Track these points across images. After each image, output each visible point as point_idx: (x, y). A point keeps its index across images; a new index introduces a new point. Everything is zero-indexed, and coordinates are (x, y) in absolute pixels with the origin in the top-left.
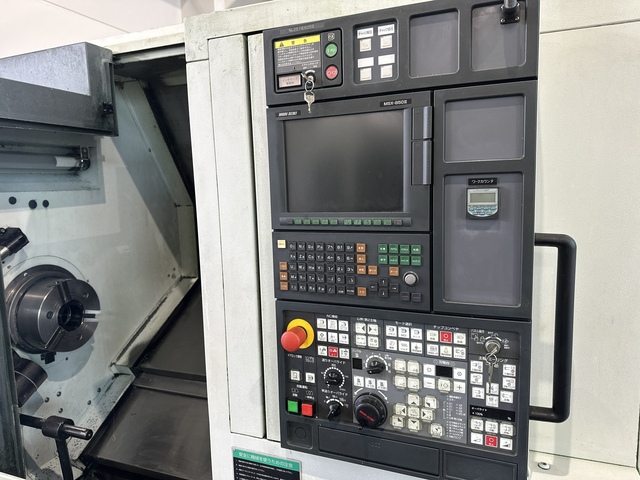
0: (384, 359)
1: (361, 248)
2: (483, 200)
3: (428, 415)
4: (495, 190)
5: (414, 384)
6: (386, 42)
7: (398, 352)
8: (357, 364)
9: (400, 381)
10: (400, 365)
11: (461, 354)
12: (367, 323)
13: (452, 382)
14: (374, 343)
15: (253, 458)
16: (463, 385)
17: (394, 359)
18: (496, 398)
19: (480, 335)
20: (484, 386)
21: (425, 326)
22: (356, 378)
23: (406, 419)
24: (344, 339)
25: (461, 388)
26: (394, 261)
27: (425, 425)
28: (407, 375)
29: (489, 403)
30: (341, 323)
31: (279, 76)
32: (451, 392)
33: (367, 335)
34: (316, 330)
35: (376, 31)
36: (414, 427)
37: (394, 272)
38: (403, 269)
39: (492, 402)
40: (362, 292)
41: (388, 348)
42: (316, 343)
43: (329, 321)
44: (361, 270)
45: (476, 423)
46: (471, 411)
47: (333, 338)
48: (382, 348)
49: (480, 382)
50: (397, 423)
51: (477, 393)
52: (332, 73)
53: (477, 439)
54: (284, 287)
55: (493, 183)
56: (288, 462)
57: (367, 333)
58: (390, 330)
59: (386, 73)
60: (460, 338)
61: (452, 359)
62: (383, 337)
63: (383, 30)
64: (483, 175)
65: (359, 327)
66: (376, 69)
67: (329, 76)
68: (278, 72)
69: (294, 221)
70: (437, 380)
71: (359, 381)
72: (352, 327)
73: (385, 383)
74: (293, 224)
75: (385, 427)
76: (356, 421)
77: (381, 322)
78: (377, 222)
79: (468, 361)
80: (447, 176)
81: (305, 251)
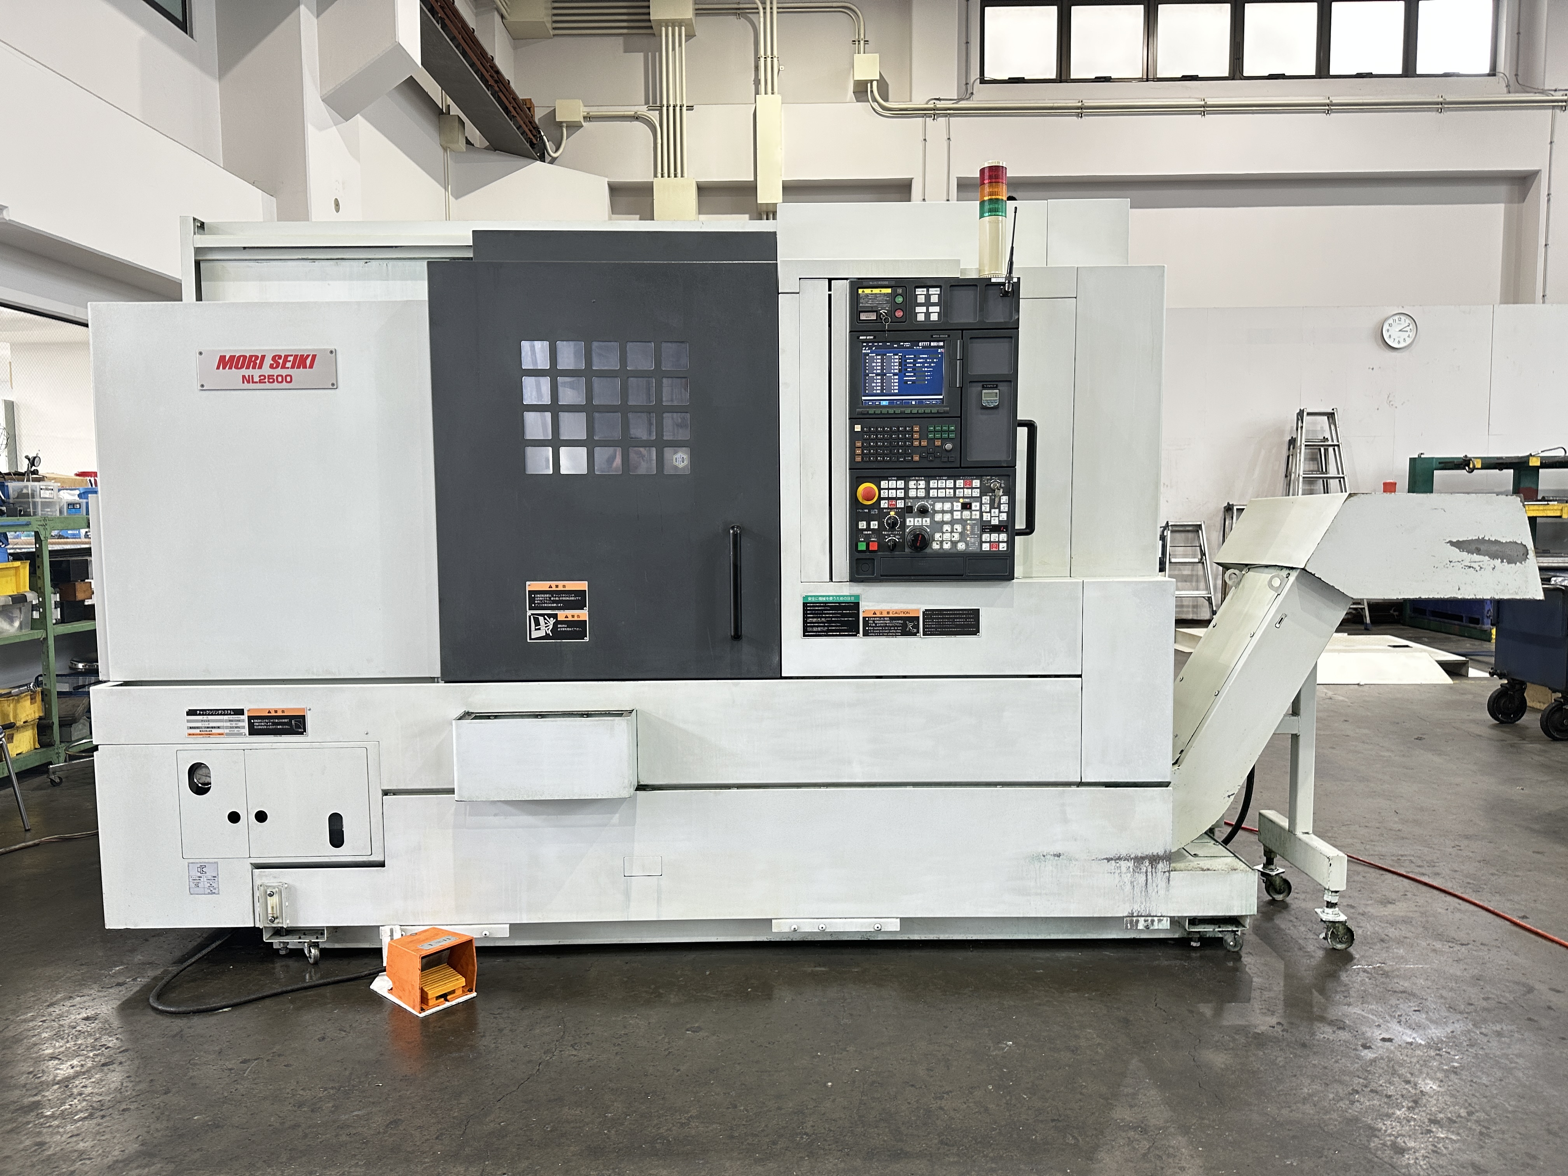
0: (928, 504)
1: (916, 429)
2: (990, 397)
3: (956, 537)
4: (997, 391)
5: (947, 517)
6: (934, 299)
7: (938, 497)
8: (909, 510)
9: (938, 517)
10: (938, 506)
11: (976, 493)
12: (917, 481)
13: (971, 512)
14: (922, 493)
15: (821, 599)
16: (978, 513)
17: (934, 503)
18: (997, 518)
19: (988, 480)
20: (990, 512)
21: (955, 477)
22: (908, 520)
23: (942, 542)
24: (901, 494)
25: (976, 515)
26: (938, 436)
27: (955, 544)
28: (943, 512)
29: (993, 523)
30: (899, 482)
31: (860, 312)
32: (971, 519)
33: (917, 489)
34: (880, 489)
35: (928, 291)
36: (947, 546)
37: (938, 443)
38: (944, 441)
39: (995, 522)
40: (916, 458)
41: (931, 496)
42: (880, 499)
43: (890, 482)
44: (916, 443)
45: (986, 537)
46: (983, 529)
47: (892, 494)
48: (927, 496)
49: (988, 510)
50: (936, 546)
51: (986, 517)
52: (899, 314)
53: (986, 547)
54: (859, 459)
55: (996, 388)
56: (851, 596)
57: (917, 488)
58: (933, 484)
59: (934, 317)
60: (976, 483)
61: (972, 497)
62: (928, 489)
63: (932, 291)
64: (990, 382)
65: (912, 484)
66: (928, 314)
67: (896, 314)
68: (859, 310)
69: (868, 412)
70: (962, 513)
71: (910, 521)
72: (906, 484)
73: (928, 520)
74: (868, 413)
75: (928, 550)
76: (907, 550)
77: (927, 479)
78: (928, 410)
79: (981, 497)
80: (970, 382)
81: (876, 433)
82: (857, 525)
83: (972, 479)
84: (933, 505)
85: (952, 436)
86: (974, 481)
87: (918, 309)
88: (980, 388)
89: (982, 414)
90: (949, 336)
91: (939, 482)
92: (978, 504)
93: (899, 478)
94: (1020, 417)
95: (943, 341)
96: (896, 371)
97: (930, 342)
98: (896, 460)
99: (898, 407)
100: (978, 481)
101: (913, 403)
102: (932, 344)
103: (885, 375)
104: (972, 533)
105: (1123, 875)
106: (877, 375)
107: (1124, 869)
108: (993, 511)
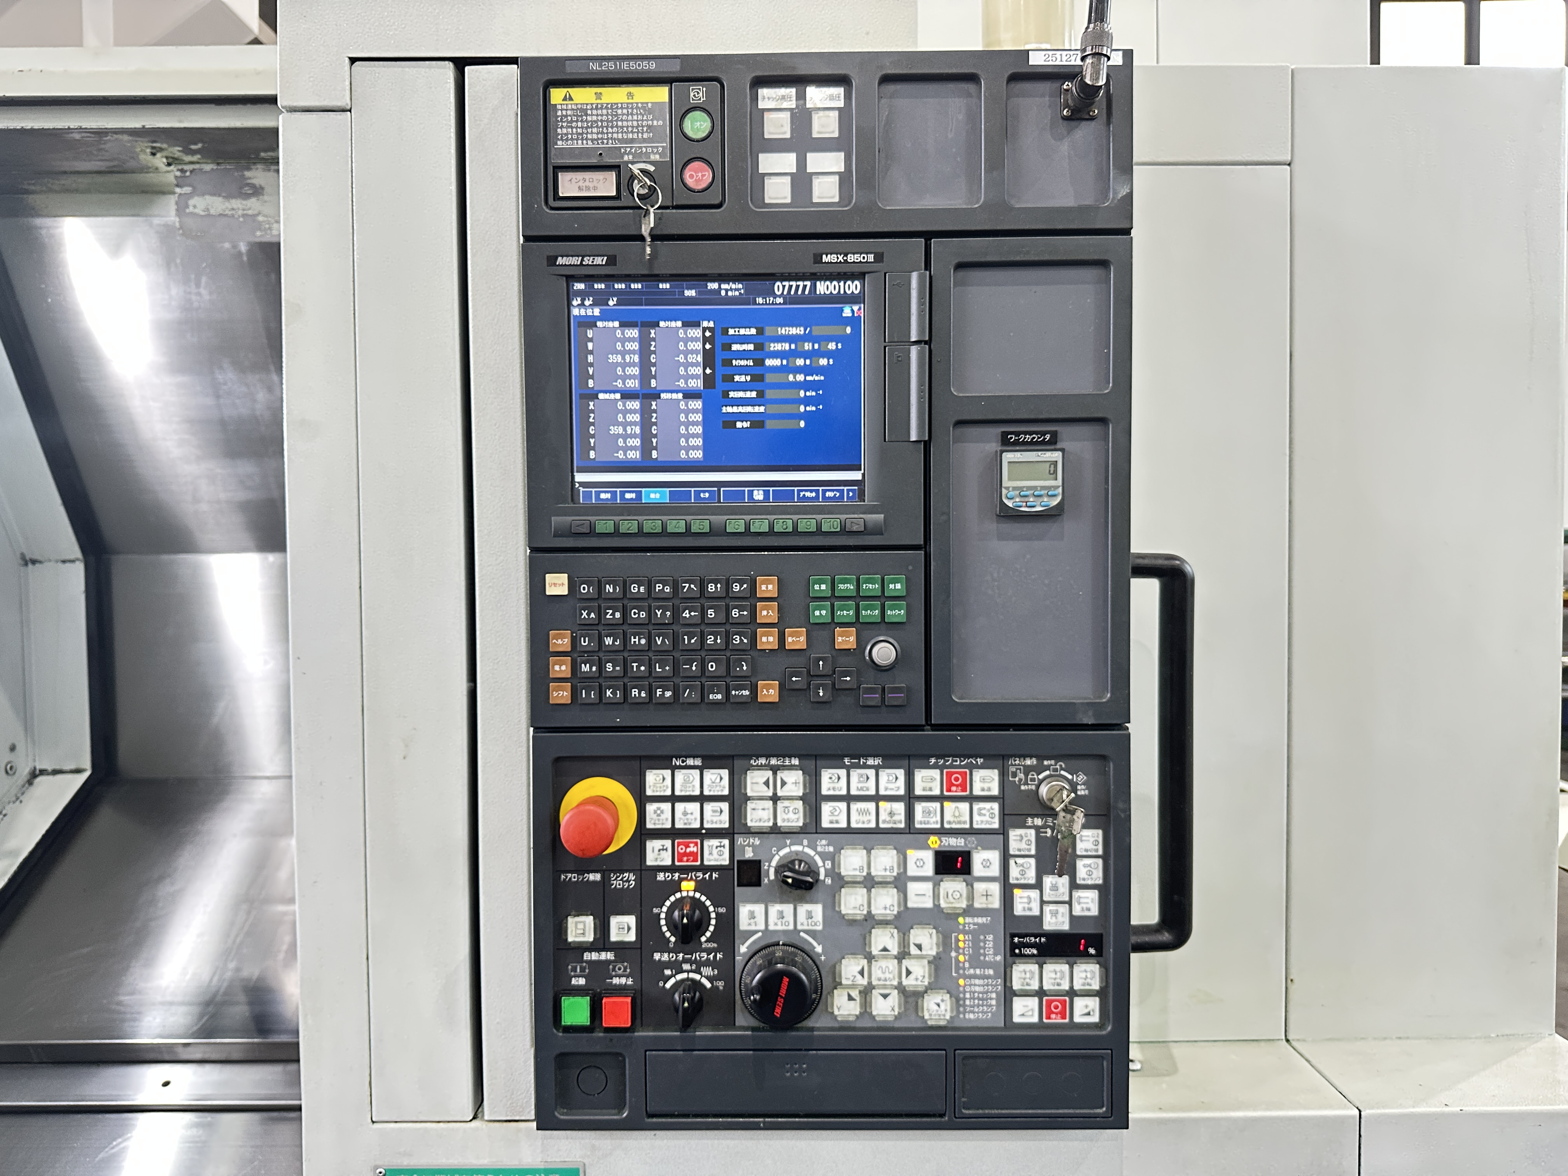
0: (814, 852)
1: (768, 587)
2: (1031, 477)
3: (919, 973)
4: (1057, 456)
5: (885, 902)
6: (825, 125)
7: (849, 831)
8: (749, 873)
9: (852, 902)
10: (852, 862)
11: (988, 816)
13: (970, 885)
14: (792, 816)
16: (995, 888)
18: (1064, 909)
19: (1027, 770)
20: (1038, 885)
21: (911, 761)
22: (744, 911)
23: (866, 992)
24: (717, 816)
25: (989, 896)
26: (846, 613)
27: (914, 999)
28: (870, 882)
29: (1049, 923)
30: (711, 775)
31: (558, 168)
32: (970, 911)
33: (775, 799)
34: (642, 800)
35: (801, 97)
36: (884, 1008)
37: (846, 639)
38: (868, 631)
39: (1057, 921)
40: (769, 692)
41: (825, 824)
42: (643, 834)
43: (680, 775)
44: (767, 640)
45: (1024, 975)
46: (1013, 946)
47: (688, 816)
48: (812, 826)
49: (1031, 877)
50: (844, 1008)
51: (1025, 903)
52: (699, 176)
53: (1025, 1011)
54: (561, 695)
55: (1052, 443)
57: (774, 795)
58: (831, 781)
59: (826, 191)
60: (986, 780)
61: (971, 832)
62: (813, 800)
63: (816, 95)
64: (1029, 426)
65: (756, 782)
66: (802, 180)
67: (690, 182)
68: (555, 160)
69: (592, 526)
70: (936, 885)
71: (752, 915)
72: (737, 783)
73: (817, 910)
74: (591, 532)
75: (817, 1021)
76: (743, 1019)
77: (811, 764)
78: (807, 524)
79: (1003, 832)
80: (960, 423)
81: (624, 601)
82: (561, 930)
83: (972, 767)
84: (833, 858)
85: (896, 613)
86: (978, 775)
87: (768, 162)
88: (994, 446)
89: (1001, 537)
90: (879, 258)
91: (855, 774)
92: (994, 856)
93: (711, 761)
94: (1139, 546)
95: (860, 276)
96: (697, 384)
97: (815, 277)
98: (695, 697)
99: (702, 510)
100: (993, 775)
101: (758, 495)
102: (822, 287)
103: (656, 396)
104: (976, 960)
106: (627, 395)
108: (1049, 881)
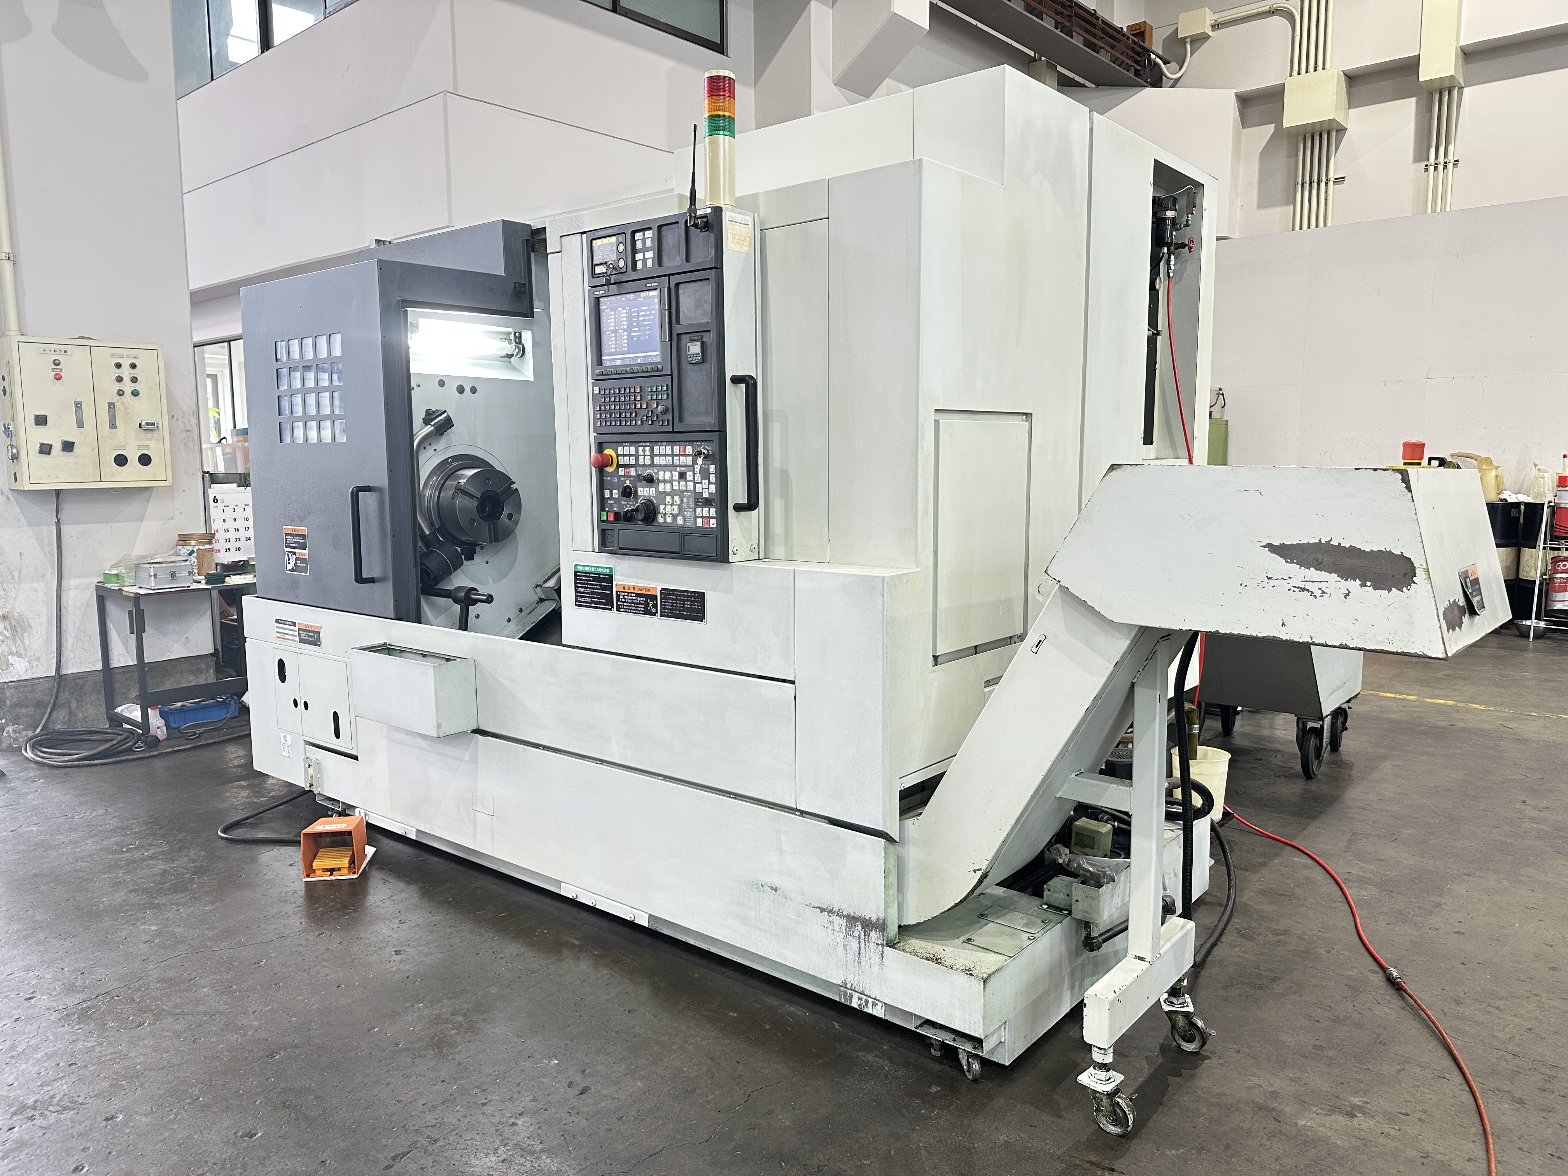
0: (653, 472)
1: (638, 389)
3: (676, 510)
4: (701, 343)
5: (668, 488)
6: (649, 243)
7: (660, 465)
8: (639, 478)
9: (661, 487)
10: (661, 475)
11: (690, 461)
12: (644, 446)
13: (686, 483)
14: (648, 461)
15: (587, 569)
16: (692, 484)
17: (658, 471)
18: (708, 490)
19: (699, 446)
20: (701, 483)
21: (672, 443)
22: (639, 489)
23: (665, 515)
24: (633, 461)
25: (690, 486)
26: (654, 397)
27: (675, 518)
28: (665, 482)
30: (631, 448)
31: (595, 265)
32: (686, 491)
33: (645, 455)
34: (618, 455)
35: (644, 235)
36: (669, 520)
37: (655, 405)
38: (659, 402)
39: (705, 494)
40: (639, 422)
41: (655, 463)
42: (618, 466)
43: (625, 448)
44: (639, 406)
45: (699, 511)
46: (696, 502)
47: (627, 461)
48: (652, 464)
49: (700, 480)
50: (661, 520)
51: (698, 488)
52: (623, 263)
53: (700, 522)
54: (599, 424)
55: (700, 339)
56: (607, 568)
58: (656, 450)
59: (649, 263)
60: (689, 450)
62: (652, 456)
63: (647, 234)
64: (695, 333)
65: (640, 450)
66: (644, 261)
67: (620, 265)
68: (595, 262)
70: (679, 483)
71: (641, 491)
72: (636, 450)
73: (654, 490)
74: (602, 374)
75: (655, 523)
76: (639, 522)
77: (651, 444)
78: (645, 369)
79: (693, 466)
80: (678, 334)
81: (610, 395)
82: (603, 493)
83: (686, 446)
84: (657, 474)
85: (664, 396)
86: (687, 447)
87: (637, 257)
88: (687, 341)
89: (690, 370)
90: (658, 284)
91: (661, 448)
92: (691, 473)
93: (632, 443)
94: (730, 371)
96: (625, 327)
98: (624, 423)
100: (690, 447)
103: (618, 331)
104: (688, 507)
105: (835, 933)
106: (612, 332)
107: (837, 928)
108: (704, 481)
